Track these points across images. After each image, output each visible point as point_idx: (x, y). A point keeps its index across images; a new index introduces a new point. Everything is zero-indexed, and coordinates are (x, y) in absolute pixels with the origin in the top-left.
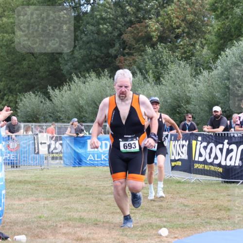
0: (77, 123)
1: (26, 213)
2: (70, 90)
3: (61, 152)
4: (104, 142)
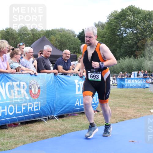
0: (122, 74)
2: (119, 62)
3: (116, 83)
4: (131, 80)
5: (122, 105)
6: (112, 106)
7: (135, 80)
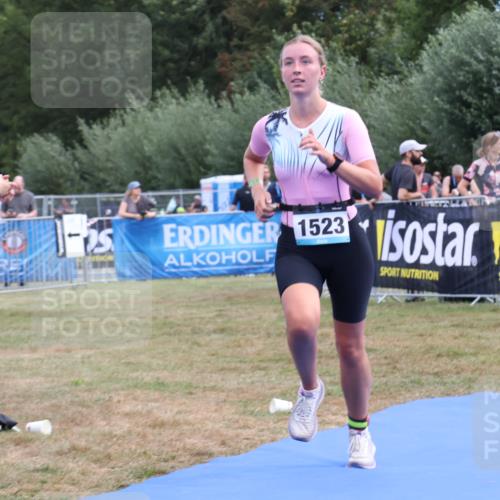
0: (138, 192)
1: (47, 376)
3: (110, 252)
4: (197, 228)
5: (148, 377)
6: (89, 391)
7: (222, 227)
